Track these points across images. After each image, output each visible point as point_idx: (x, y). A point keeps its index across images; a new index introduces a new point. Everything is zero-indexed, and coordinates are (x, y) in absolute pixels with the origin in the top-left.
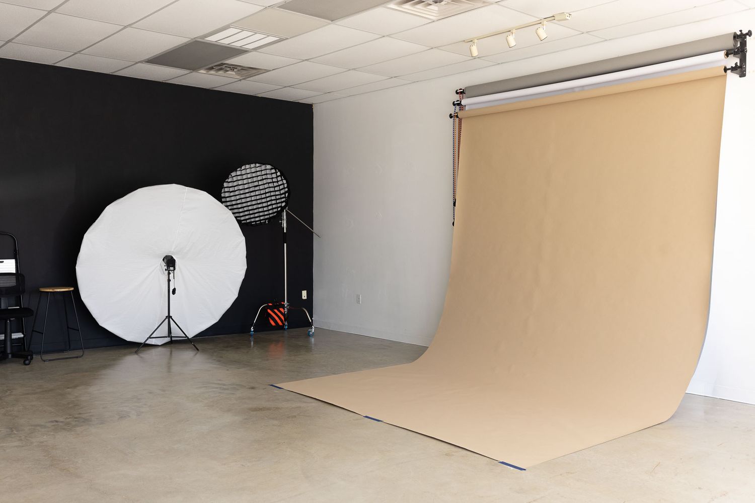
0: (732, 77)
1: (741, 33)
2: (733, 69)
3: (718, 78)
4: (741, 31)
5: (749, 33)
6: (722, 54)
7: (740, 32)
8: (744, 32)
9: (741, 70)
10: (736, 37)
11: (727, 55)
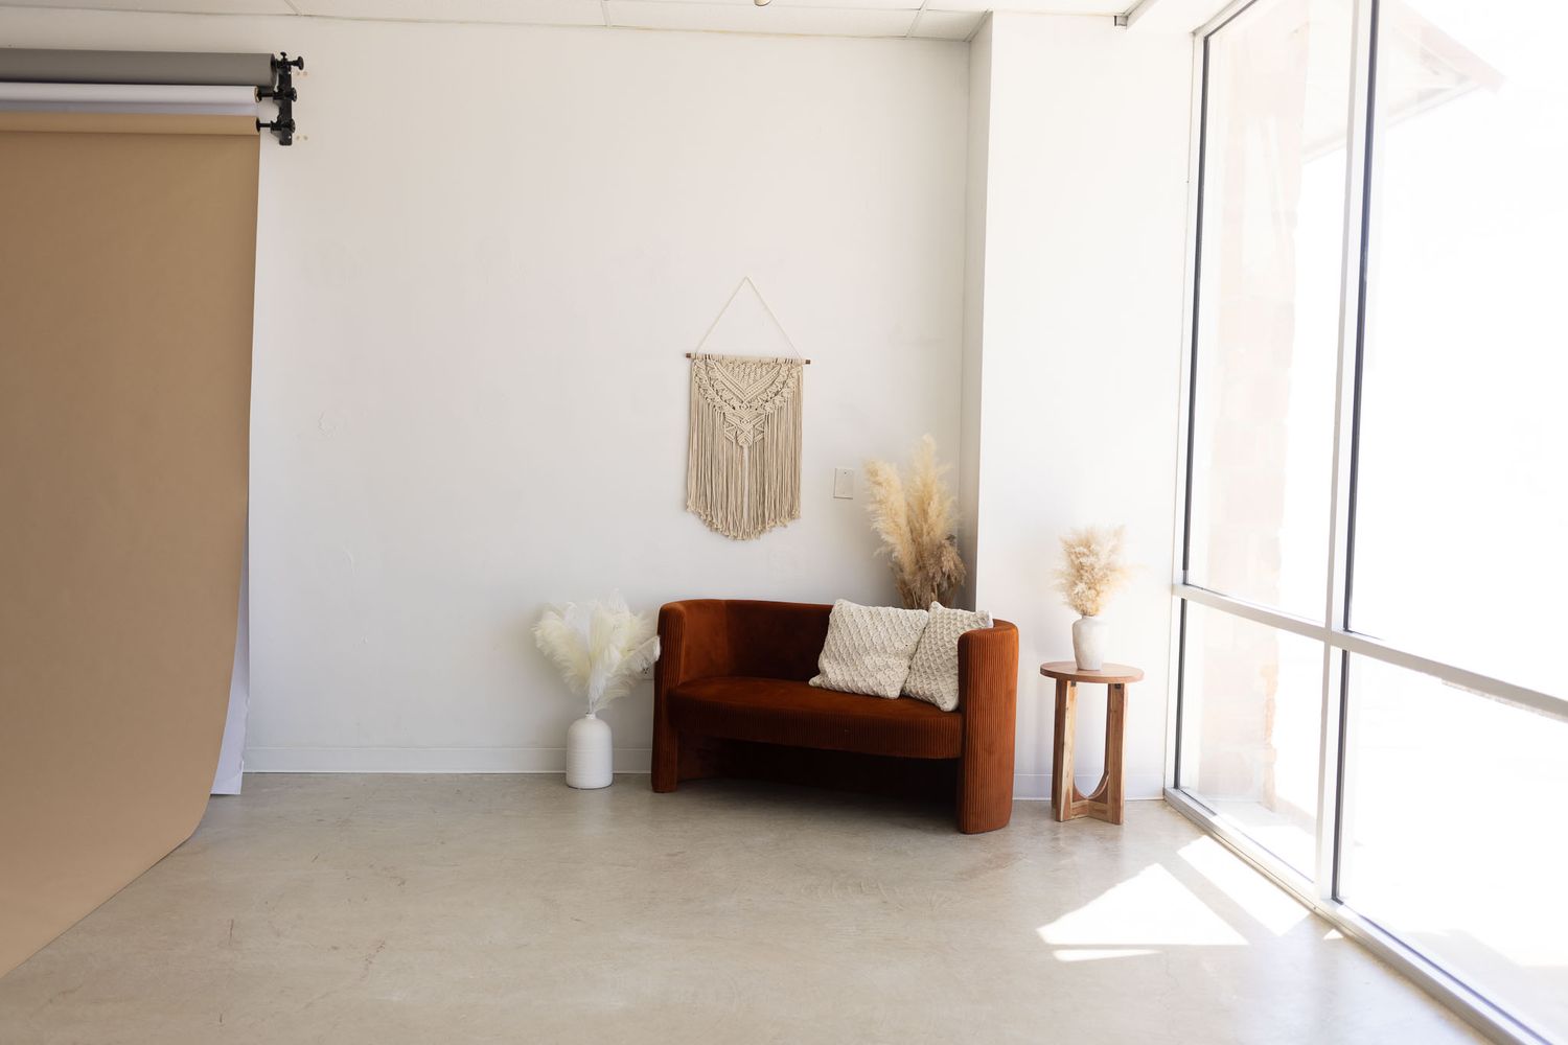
0: (268, 142)
1: (284, 59)
2: (273, 127)
3: (245, 140)
4: (284, 54)
5: (299, 63)
6: (249, 93)
7: (282, 57)
8: (291, 58)
9: (284, 128)
10: (274, 64)
11: (260, 95)
